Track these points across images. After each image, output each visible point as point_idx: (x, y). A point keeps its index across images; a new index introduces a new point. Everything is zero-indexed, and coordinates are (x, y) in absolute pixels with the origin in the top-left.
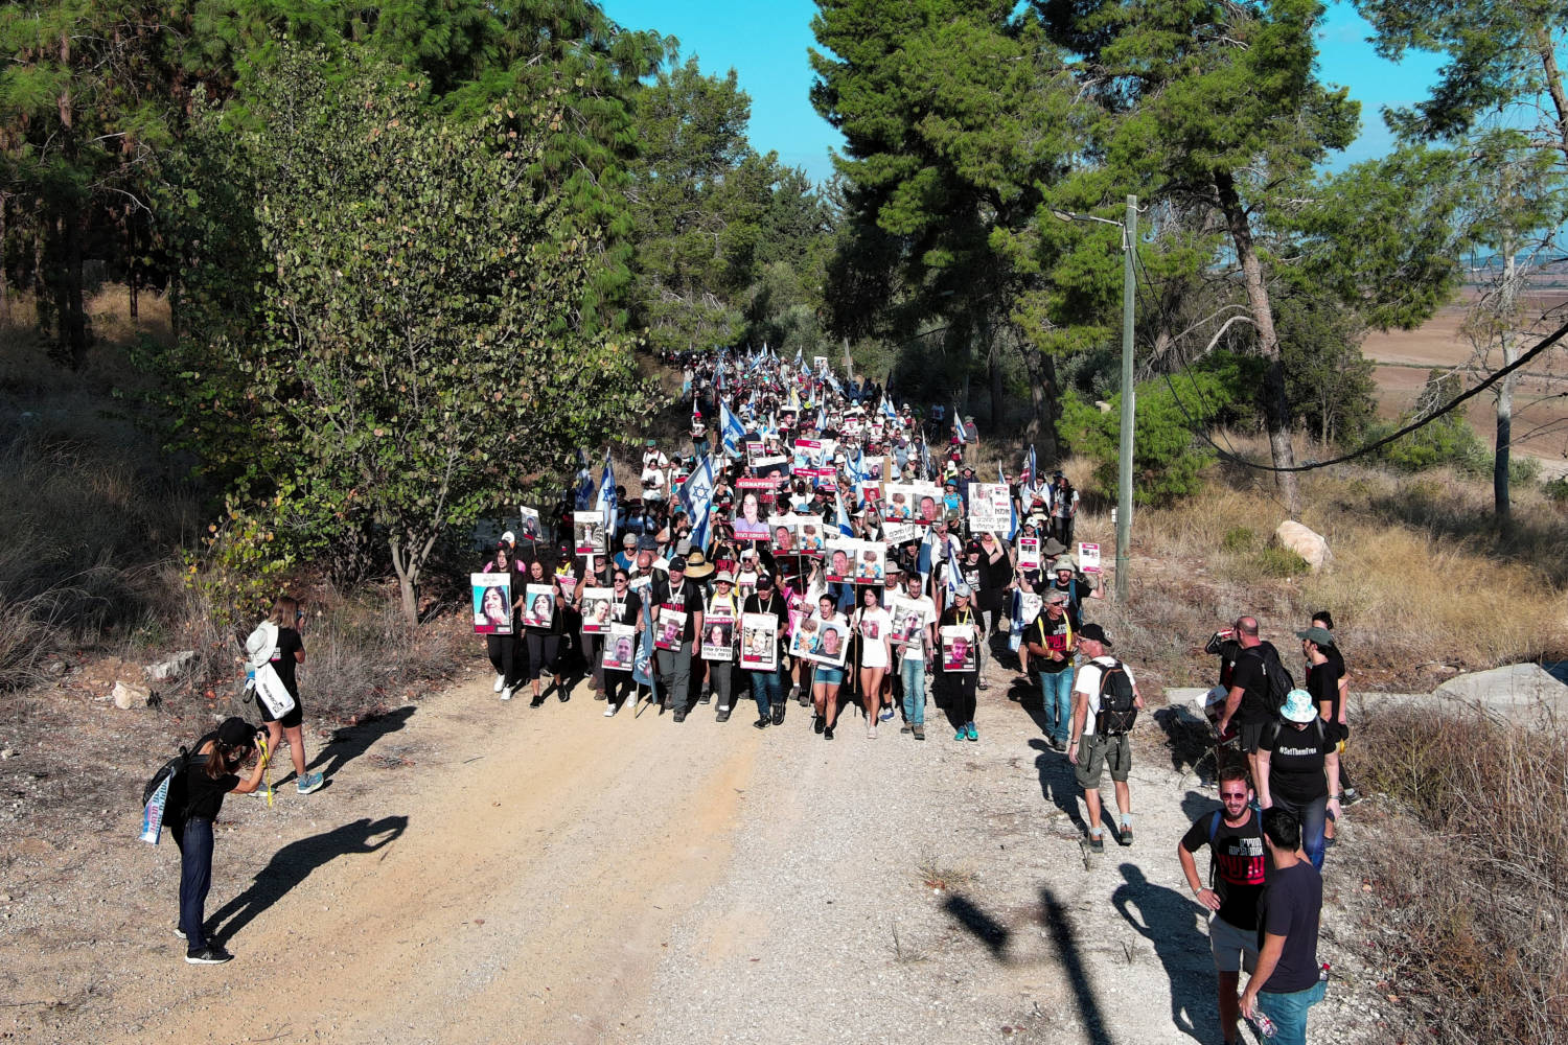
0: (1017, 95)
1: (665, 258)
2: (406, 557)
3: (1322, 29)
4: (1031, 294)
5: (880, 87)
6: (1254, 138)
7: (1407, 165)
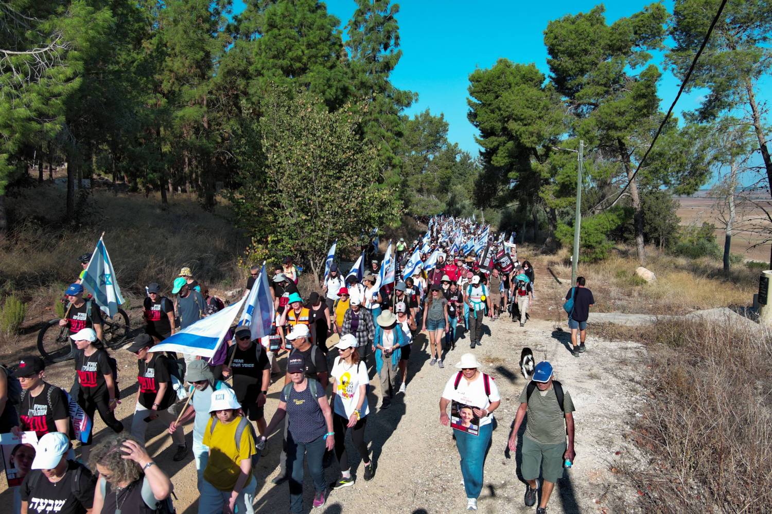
0: (543, 112)
1: (417, 182)
2: (315, 264)
3: (660, 83)
4: (548, 187)
5: (493, 112)
6: (633, 126)
7: (690, 131)
